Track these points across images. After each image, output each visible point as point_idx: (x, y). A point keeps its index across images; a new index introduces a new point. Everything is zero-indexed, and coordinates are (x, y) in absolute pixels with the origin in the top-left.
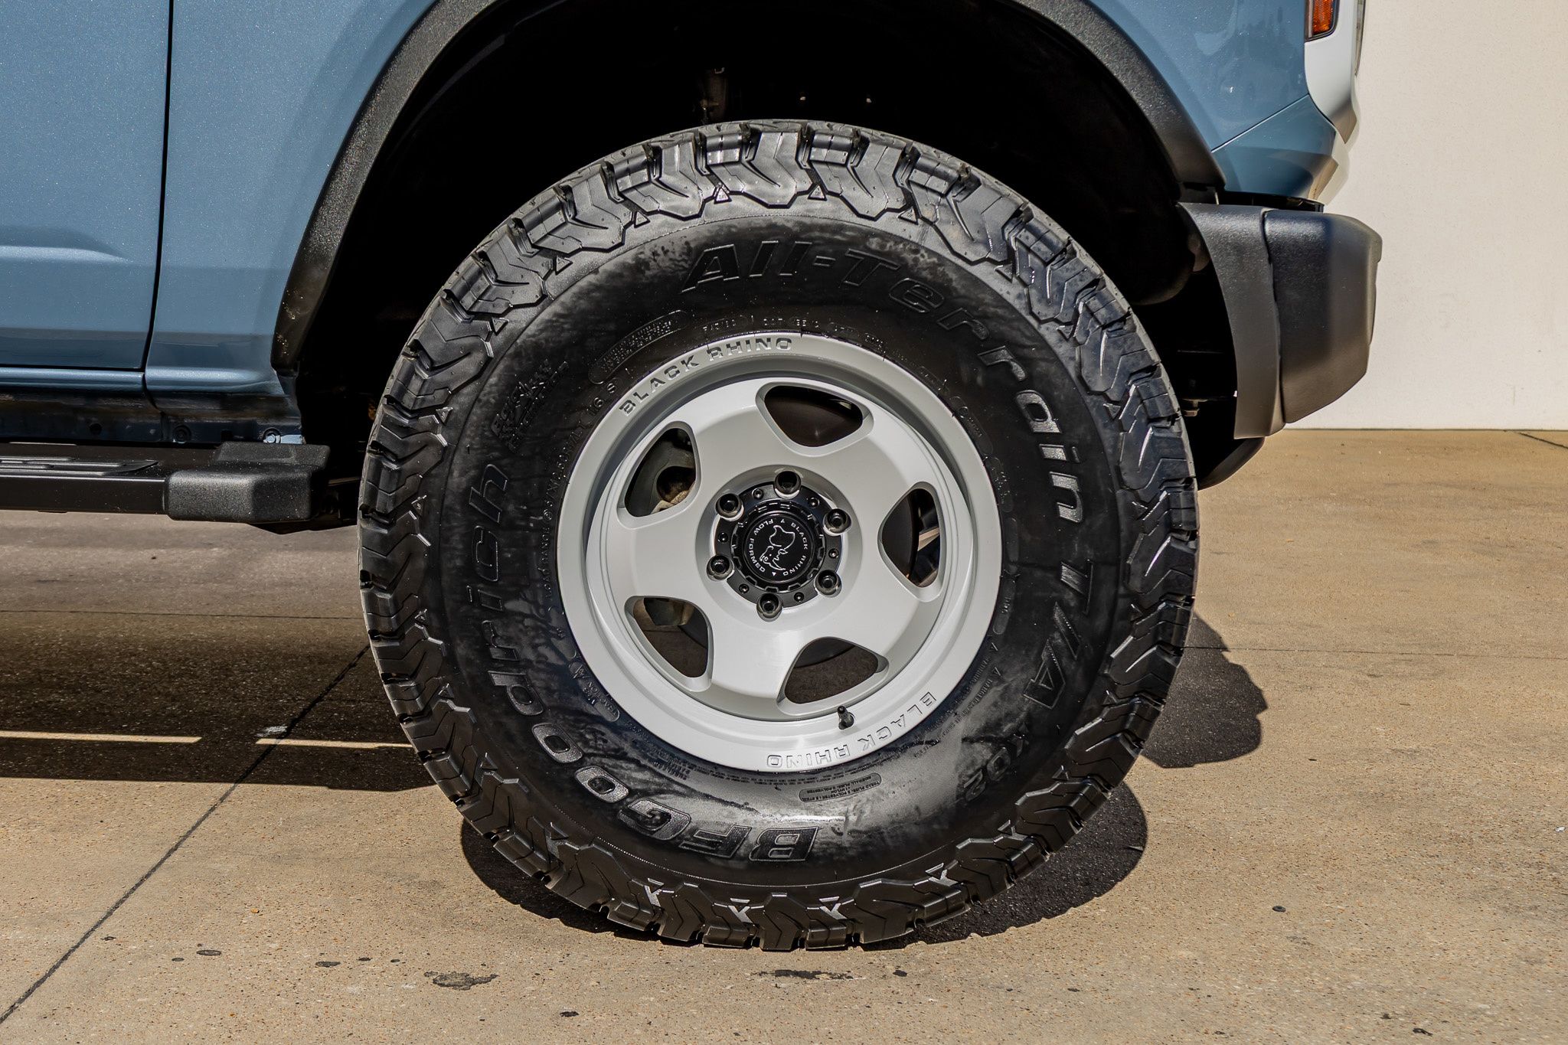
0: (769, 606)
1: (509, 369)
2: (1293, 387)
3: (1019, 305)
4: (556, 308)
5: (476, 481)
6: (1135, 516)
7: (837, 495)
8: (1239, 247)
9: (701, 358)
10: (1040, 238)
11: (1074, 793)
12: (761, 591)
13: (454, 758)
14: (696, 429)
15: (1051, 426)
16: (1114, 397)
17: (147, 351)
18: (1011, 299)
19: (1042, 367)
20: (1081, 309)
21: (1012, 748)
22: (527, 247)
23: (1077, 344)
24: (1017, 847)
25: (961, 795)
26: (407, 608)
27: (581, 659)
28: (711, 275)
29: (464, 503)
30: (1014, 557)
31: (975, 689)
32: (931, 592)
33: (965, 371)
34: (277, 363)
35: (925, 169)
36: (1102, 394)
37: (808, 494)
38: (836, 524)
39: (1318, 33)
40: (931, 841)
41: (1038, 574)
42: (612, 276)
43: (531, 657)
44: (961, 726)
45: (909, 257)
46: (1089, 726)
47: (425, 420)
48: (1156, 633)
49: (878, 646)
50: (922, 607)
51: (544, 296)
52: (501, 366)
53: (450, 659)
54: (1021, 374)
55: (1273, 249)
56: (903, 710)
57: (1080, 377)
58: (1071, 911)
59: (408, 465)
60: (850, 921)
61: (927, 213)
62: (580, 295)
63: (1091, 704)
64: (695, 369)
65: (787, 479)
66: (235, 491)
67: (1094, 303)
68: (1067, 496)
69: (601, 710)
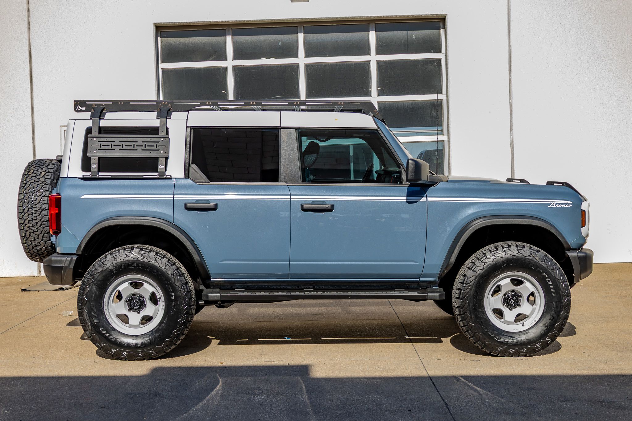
0: (511, 309)
1: (479, 278)
2: (582, 276)
3: (546, 267)
4: (485, 270)
5: (475, 293)
6: (563, 295)
7: (520, 293)
8: (574, 257)
9: (503, 275)
10: (548, 258)
11: (556, 333)
12: (510, 307)
13: (471, 331)
14: (502, 285)
15: (551, 283)
16: (559, 279)
17: (420, 276)
18: (545, 267)
19: (550, 275)
20: (554, 267)
21: (548, 327)
22: (480, 261)
23: (554, 272)
24: (549, 341)
25: (541, 334)
26: (465, 311)
27: (488, 317)
28: (505, 265)
29: (473, 296)
30: (546, 301)
31: (542, 319)
32: (534, 306)
33: (539, 277)
34: (439, 278)
35: (532, 250)
36: (558, 279)
37: (516, 293)
38: (520, 297)
39: (583, 227)
40: (537, 340)
41: (550, 303)
42: (492, 265)
43: (482, 317)
44: (541, 324)
45: (532, 262)
46: (558, 324)
47: (467, 285)
48: (566, 311)
49: (528, 314)
50: (533, 308)
51: (483, 268)
52: (478, 278)
53: (471, 317)
54: (547, 276)
55: (579, 258)
56: (532, 323)
57: (555, 277)
58: (554, 353)
59: (465, 291)
60: (526, 352)
61: (534, 256)
62: (488, 268)
63: (558, 321)
64: (502, 277)
65: (513, 291)
66: (436, 296)
67: (556, 266)
68: (553, 292)
69: (491, 324)
